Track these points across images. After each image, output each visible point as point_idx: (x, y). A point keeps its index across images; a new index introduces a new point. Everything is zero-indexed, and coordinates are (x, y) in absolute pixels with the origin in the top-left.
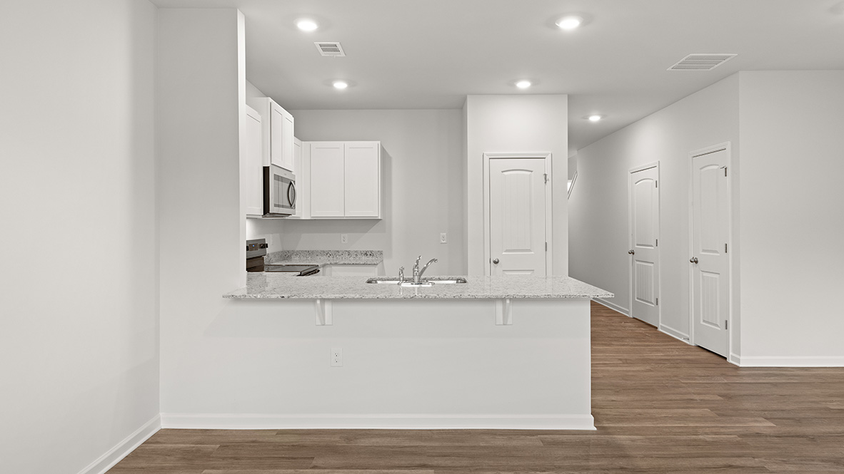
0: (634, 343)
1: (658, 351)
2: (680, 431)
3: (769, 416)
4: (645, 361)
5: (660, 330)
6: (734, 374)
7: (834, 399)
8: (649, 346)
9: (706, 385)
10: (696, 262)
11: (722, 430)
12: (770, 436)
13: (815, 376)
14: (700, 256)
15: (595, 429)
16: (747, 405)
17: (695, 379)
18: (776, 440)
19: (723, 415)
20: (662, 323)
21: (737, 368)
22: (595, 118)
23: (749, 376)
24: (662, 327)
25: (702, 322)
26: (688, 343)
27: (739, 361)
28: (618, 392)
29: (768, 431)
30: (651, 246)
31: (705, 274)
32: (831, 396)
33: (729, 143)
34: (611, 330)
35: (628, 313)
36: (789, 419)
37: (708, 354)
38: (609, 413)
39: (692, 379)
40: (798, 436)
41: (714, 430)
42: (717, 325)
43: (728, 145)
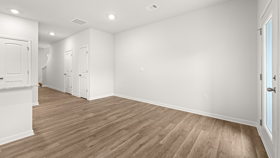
0: (63, 100)
1: (69, 101)
2: (67, 124)
3: (93, 112)
4: (64, 104)
5: (72, 95)
6: (88, 103)
7: (107, 104)
8: (67, 100)
9: (80, 108)
10: (81, 76)
11: (81, 120)
12: (92, 117)
13: (105, 99)
14: (82, 74)
15: (34, 134)
16: (89, 110)
17: (77, 107)
18: (93, 118)
19: (82, 115)
20: (73, 93)
21: (89, 101)
22: (52, 34)
23: (91, 102)
24: (73, 94)
25: (82, 91)
26: (79, 97)
27: (89, 99)
28: (50, 117)
29: (92, 116)
30: (70, 72)
31: (83, 79)
32: (107, 103)
33: (88, 45)
34: (57, 97)
35: (64, 91)
36: (97, 111)
37: (83, 99)
38: (43, 126)
39: (76, 107)
40: (98, 115)
41: (78, 120)
42: (85, 91)
43: (87, 46)
